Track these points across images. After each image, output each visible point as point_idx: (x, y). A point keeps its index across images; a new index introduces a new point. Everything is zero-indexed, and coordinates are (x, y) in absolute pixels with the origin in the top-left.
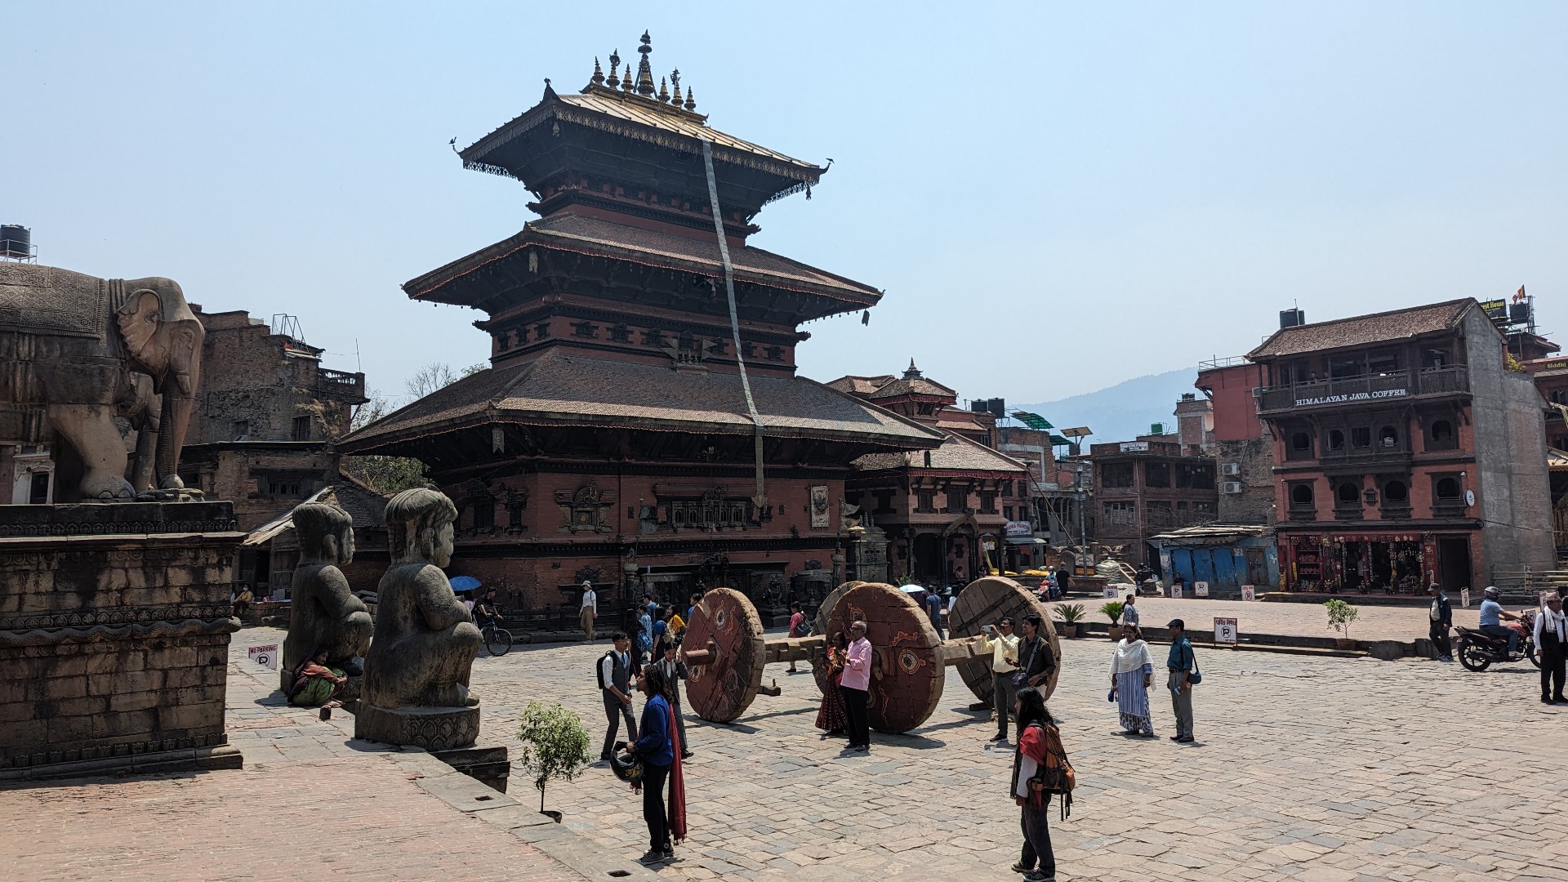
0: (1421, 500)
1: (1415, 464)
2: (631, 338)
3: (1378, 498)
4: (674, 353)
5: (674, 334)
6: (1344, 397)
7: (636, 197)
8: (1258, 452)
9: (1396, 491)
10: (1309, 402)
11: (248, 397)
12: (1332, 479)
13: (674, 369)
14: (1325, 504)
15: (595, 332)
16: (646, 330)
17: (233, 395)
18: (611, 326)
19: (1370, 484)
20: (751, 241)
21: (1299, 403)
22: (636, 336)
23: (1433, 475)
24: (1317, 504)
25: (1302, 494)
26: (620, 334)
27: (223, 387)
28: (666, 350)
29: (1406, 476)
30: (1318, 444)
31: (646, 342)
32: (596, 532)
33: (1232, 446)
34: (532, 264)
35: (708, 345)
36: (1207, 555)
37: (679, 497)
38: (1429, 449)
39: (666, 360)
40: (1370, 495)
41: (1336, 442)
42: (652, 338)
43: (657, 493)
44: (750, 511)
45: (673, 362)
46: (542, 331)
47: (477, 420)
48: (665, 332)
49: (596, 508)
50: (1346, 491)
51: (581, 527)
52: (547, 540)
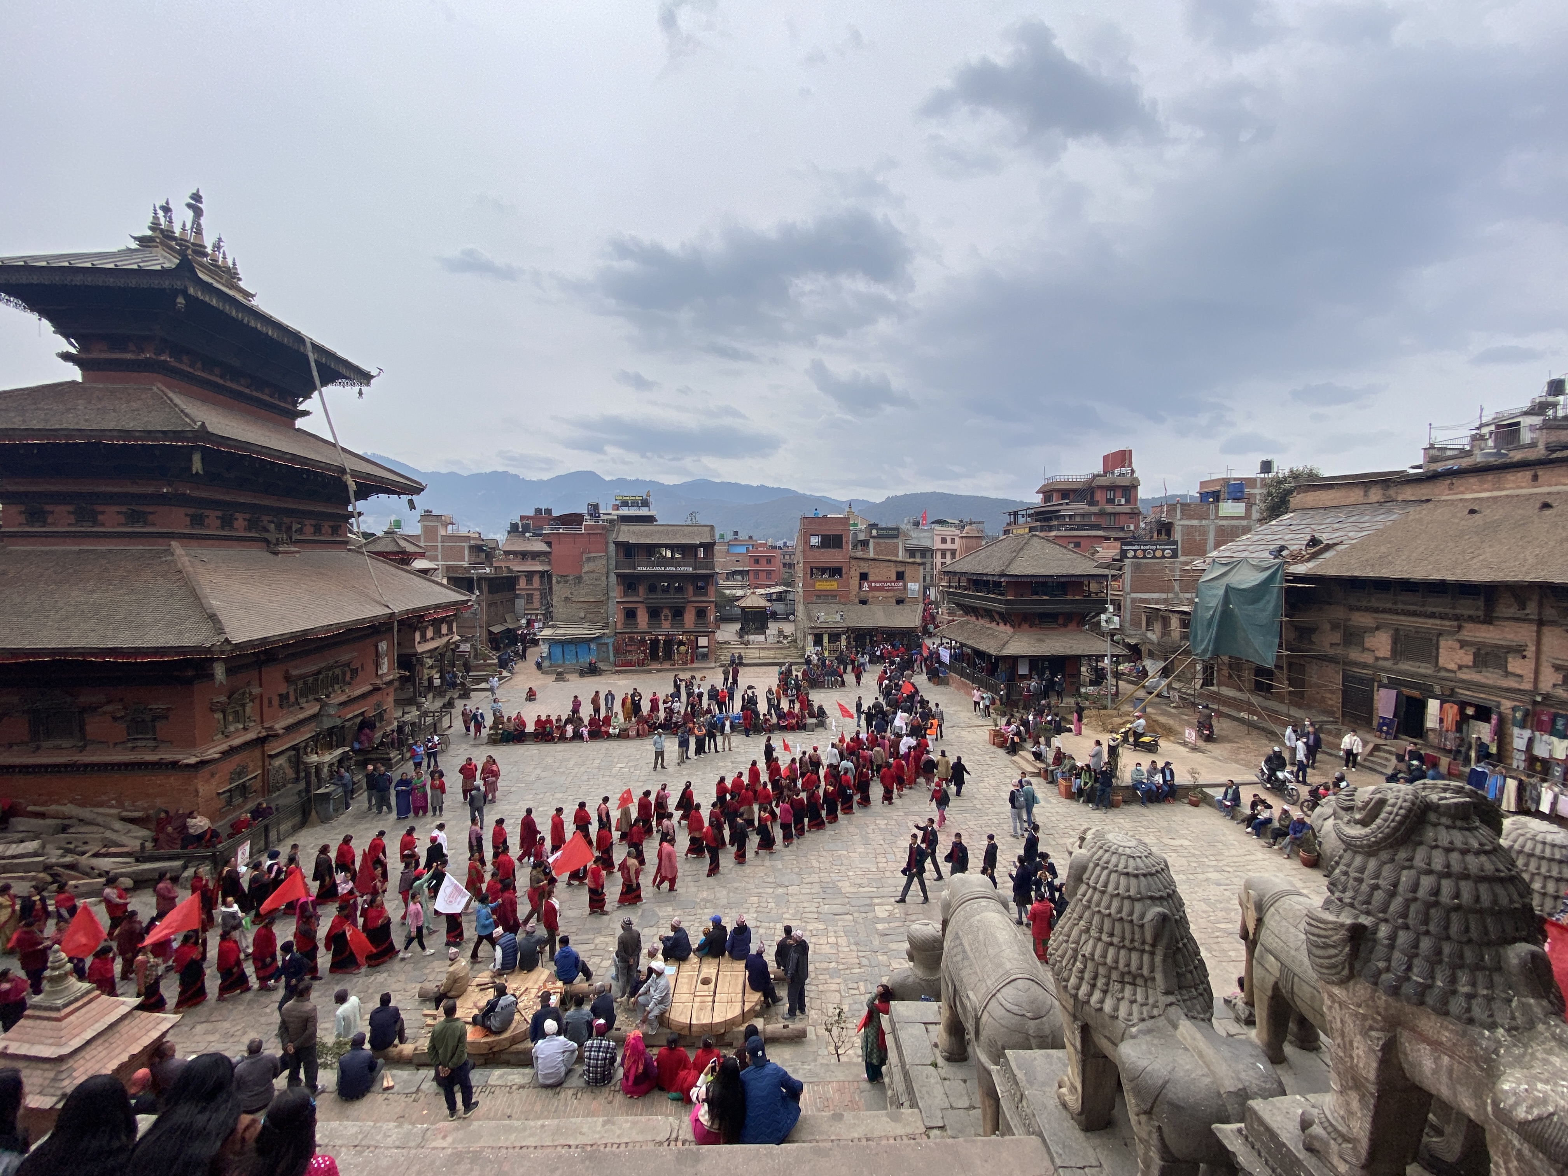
0: (689, 618)
1: (689, 602)
2: (236, 524)
3: (670, 618)
4: (272, 537)
5: (270, 518)
6: (663, 569)
8: (579, 582)
9: (678, 613)
10: (644, 569)
12: (648, 608)
13: (276, 553)
14: (643, 618)
15: (207, 521)
16: (248, 516)
18: (219, 513)
19: (666, 611)
20: (300, 423)
21: (639, 569)
22: (240, 521)
23: (696, 608)
24: (639, 620)
25: (630, 614)
26: (227, 523)
28: (266, 535)
29: (684, 608)
30: (641, 590)
31: (249, 529)
32: (245, 729)
33: (564, 578)
34: (197, 465)
35: (295, 526)
36: (573, 648)
37: (302, 677)
38: (695, 595)
39: (264, 544)
40: (666, 616)
41: (652, 589)
42: (252, 525)
43: (288, 679)
44: (344, 674)
45: (272, 548)
46: (134, 517)
47: (184, 653)
48: (265, 519)
49: (243, 706)
50: (654, 614)
51: (232, 728)
52: (213, 753)
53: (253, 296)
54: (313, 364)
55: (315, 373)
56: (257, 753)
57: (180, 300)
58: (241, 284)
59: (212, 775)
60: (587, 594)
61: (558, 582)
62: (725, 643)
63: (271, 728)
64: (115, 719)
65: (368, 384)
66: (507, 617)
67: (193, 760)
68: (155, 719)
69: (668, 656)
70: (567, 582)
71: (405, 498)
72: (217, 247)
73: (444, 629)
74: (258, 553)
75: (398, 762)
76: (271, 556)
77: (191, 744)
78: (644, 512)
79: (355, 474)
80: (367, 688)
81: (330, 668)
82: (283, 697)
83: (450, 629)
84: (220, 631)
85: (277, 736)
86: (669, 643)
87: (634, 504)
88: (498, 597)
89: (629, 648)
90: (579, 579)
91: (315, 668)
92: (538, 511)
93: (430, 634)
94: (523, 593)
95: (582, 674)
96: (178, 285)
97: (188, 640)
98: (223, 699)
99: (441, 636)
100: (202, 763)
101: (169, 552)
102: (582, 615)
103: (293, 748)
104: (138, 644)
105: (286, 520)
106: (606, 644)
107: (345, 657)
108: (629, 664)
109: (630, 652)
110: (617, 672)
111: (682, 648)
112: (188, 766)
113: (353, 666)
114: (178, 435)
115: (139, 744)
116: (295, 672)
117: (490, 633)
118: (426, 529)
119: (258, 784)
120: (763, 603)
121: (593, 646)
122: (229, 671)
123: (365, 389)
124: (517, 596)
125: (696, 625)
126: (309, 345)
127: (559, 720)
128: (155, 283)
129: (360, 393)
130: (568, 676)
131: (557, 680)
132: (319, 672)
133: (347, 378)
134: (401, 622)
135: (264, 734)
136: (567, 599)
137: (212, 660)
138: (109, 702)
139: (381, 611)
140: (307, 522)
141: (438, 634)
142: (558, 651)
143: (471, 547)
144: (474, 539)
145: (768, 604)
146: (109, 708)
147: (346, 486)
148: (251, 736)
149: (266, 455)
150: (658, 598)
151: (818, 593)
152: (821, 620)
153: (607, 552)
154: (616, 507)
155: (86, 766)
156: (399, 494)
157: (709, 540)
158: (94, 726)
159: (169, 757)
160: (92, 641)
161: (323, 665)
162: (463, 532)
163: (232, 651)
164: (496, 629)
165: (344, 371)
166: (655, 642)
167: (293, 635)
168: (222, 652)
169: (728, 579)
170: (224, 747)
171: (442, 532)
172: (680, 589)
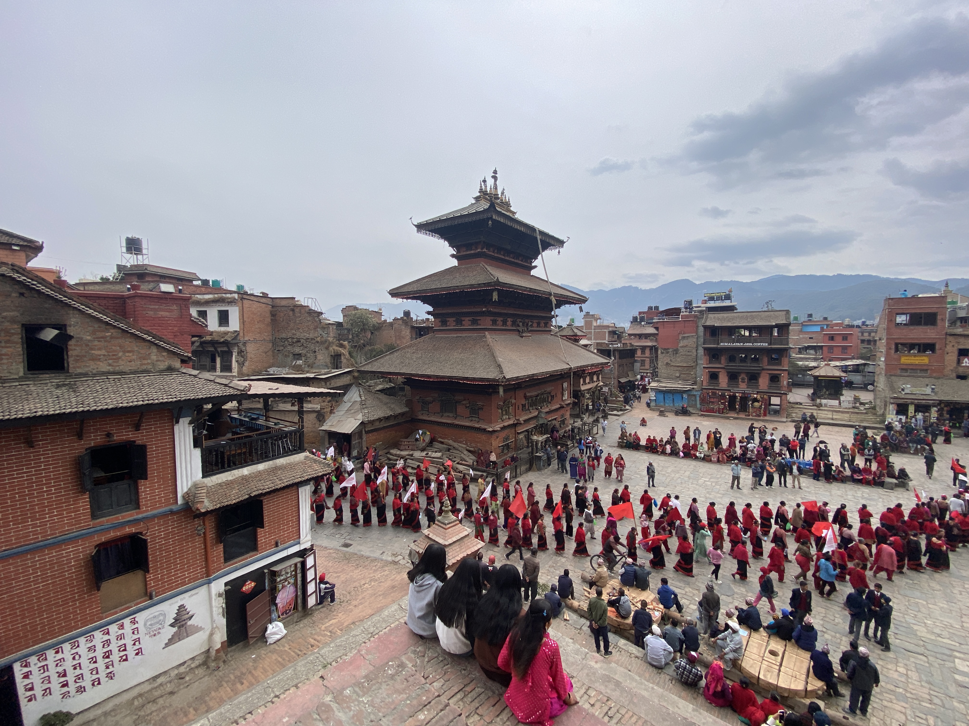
0: (764, 382)
1: (763, 369)
2: (508, 324)
3: (746, 381)
4: (521, 329)
5: (520, 320)
6: (742, 344)
7: (500, 254)
8: (676, 353)
9: (753, 378)
10: (726, 344)
11: (299, 341)
12: (728, 373)
13: (522, 337)
14: (723, 381)
15: (497, 322)
16: (512, 319)
17: (290, 340)
18: (502, 319)
19: (743, 375)
20: (533, 272)
21: (722, 344)
22: (509, 322)
23: (770, 374)
24: (720, 380)
25: (714, 376)
26: (504, 323)
27: (284, 335)
28: (518, 328)
29: (759, 374)
30: (723, 359)
31: (512, 326)
32: (509, 418)
33: (666, 350)
34: (495, 296)
35: (530, 324)
36: (671, 396)
37: (531, 397)
38: (769, 364)
39: (517, 333)
40: (743, 379)
41: (732, 359)
42: (514, 323)
43: (525, 397)
44: (548, 397)
45: (520, 333)
46: (474, 322)
47: (489, 381)
48: (518, 320)
49: (509, 408)
50: (733, 377)
51: (504, 417)
52: (497, 427)
53: (515, 213)
54: (539, 241)
55: (540, 246)
56: (513, 430)
57: (490, 222)
58: (512, 209)
59: (497, 437)
60: (681, 362)
61: (662, 353)
62: (797, 403)
63: (518, 420)
64: (466, 407)
65: (562, 247)
66: (630, 373)
67: (491, 429)
68: (479, 409)
69: (744, 408)
70: (668, 352)
71: (578, 306)
72: (503, 193)
73: (595, 378)
74: (515, 337)
75: (571, 447)
76: (520, 338)
77: (490, 422)
78: (727, 303)
79: (556, 295)
80: (558, 406)
81: (542, 394)
82: (524, 406)
83: (598, 378)
84: (502, 373)
85: (521, 424)
86: (745, 399)
87: (719, 298)
88: (624, 361)
89: (712, 400)
90: (676, 351)
91: (536, 393)
92: (650, 308)
93: (588, 380)
94: (639, 359)
95: (677, 413)
96: (489, 215)
97: (491, 376)
98: (502, 403)
99: (593, 382)
100: (494, 431)
101: (485, 336)
102: (678, 375)
103: (527, 431)
104: (475, 376)
105: (527, 321)
106: (695, 395)
107: (548, 389)
108: (712, 411)
109: (713, 402)
110: (702, 415)
111: (756, 404)
112: (489, 431)
113: (552, 394)
114: (489, 284)
115: (474, 419)
116: (528, 394)
117: (619, 382)
118: (586, 322)
119: (513, 445)
120: (837, 373)
121: (685, 396)
122: (505, 391)
123: (561, 250)
124: (636, 361)
125: (770, 387)
126: (538, 232)
127: (661, 441)
128: (481, 217)
129: (559, 252)
130: (667, 414)
131: (660, 415)
132: (537, 396)
133: (553, 245)
134: (574, 373)
135: (516, 422)
136: (667, 364)
137: (498, 385)
138: (465, 400)
139: (566, 366)
140: (535, 321)
141: (592, 381)
142: (661, 396)
143: (609, 332)
144: (612, 327)
145: (843, 374)
146: (464, 402)
147: (551, 301)
148: (511, 422)
149: (520, 290)
150: (735, 366)
151: (904, 367)
152: (906, 391)
153: (697, 332)
154: (705, 302)
155: (457, 425)
156: (575, 304)
157: (784, 322)
158: (461, 409)
159: (483, 426)
160: (460, 374)
161: (539, 392)
162: (606, 323)
163: (506, 382)
164: (623, 380)
165: (552, 242)
166: (733, 398)
167: (528, 376)
168: (502, 382)
169: (800, 353)
170: (501, 425)
171: (594, 324)
172: (756, 360)
